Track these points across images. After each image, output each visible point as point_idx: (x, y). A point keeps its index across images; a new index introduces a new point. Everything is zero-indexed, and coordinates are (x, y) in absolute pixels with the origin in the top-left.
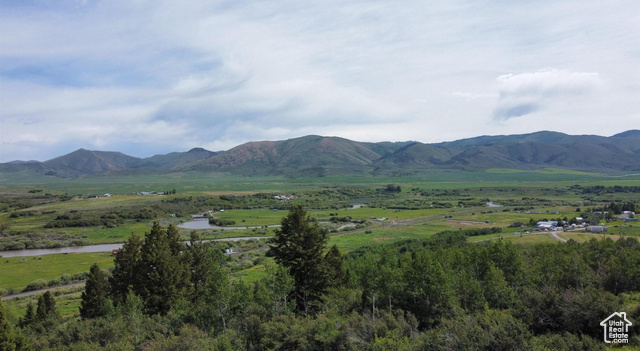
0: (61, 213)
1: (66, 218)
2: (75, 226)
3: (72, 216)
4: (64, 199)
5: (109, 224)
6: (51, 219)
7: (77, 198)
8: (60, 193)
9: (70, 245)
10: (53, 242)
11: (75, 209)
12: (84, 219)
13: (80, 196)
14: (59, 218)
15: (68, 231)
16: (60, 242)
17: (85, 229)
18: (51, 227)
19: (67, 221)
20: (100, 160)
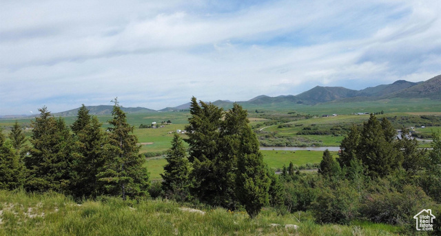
0: (306, 126)
1: (309, 129)
2: (314, 134)
3: (312, 128)
4: (307, 117)
5: (336, 133)
6: (300, 129)
7: (315, 117)
8: (305, 114)
9: (312, 146)
10: (301, 144)
11: (314, 123)
12: (319, 130)
13: (317, 116)
14: (305, 129)
15: (310, 137)
16: (305, 143)
17: (320, 136)
18: (300, 134)
19: (310, 131)
20: (329, 93)
